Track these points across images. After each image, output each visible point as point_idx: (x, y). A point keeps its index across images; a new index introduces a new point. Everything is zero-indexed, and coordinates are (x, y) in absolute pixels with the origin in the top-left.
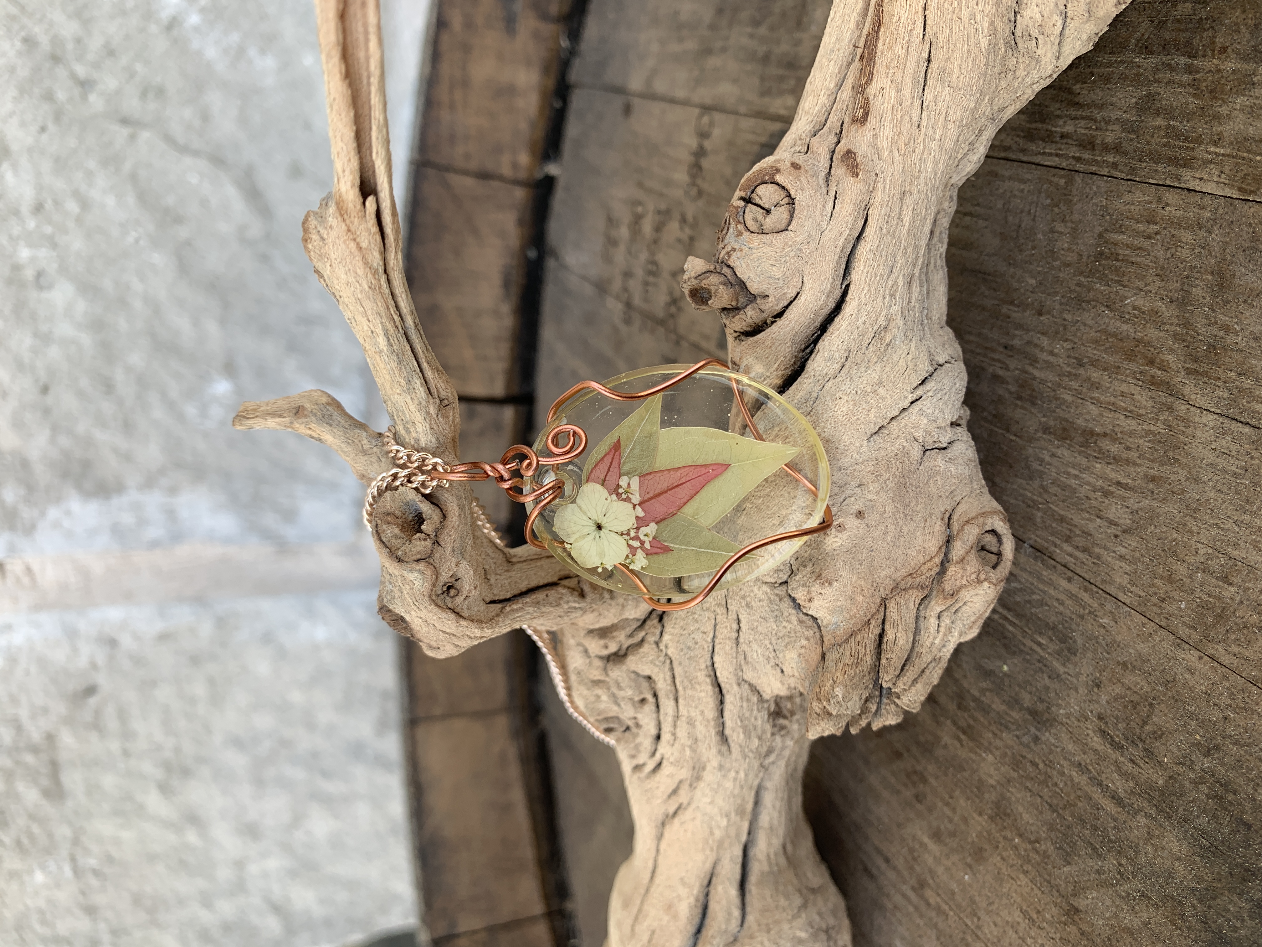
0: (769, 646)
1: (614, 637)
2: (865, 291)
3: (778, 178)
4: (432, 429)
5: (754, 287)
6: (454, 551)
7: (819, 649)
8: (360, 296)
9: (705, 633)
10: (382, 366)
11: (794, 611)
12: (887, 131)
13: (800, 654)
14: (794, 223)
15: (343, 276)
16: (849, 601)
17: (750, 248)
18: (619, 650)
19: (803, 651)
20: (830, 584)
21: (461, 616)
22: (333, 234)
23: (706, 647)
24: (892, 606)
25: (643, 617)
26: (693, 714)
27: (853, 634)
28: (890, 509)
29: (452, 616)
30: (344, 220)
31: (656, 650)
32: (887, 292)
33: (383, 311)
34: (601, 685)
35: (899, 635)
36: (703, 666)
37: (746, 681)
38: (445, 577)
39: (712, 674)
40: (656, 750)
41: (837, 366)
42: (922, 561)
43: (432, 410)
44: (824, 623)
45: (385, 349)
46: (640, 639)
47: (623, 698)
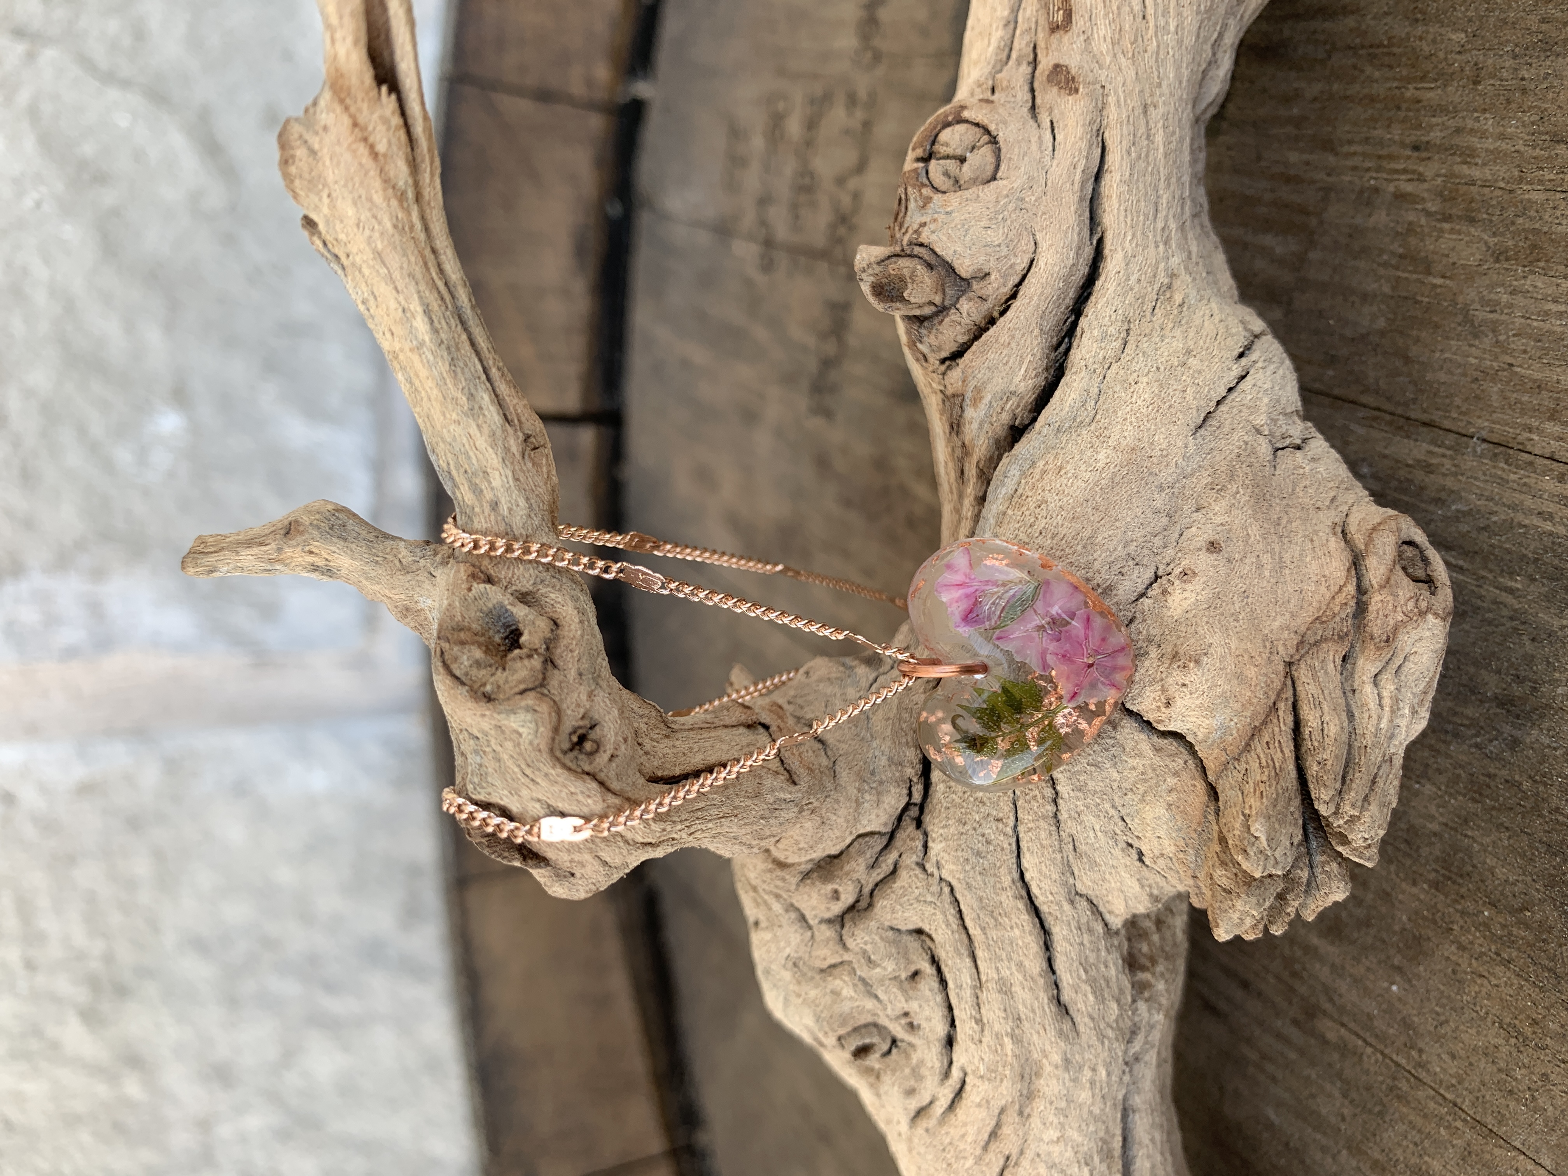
0: (1112, 812)
1: (847, 874)
2: (1129, 238)
3: (966, 114)
4: (517, 479)
5: (965, 268)
6: (581, 674)
7: (1200, 786)
8: (380, 246)
9: (999, 820)
10: (423, 373)
11: (1143, 736)
12: (1103, 31)
13: (1170, 805)
14: (1003, 167)
15: (350, 212)
16: (1235, 682)
17: (947, 213)
18: (857, 901)
19: (1174, 796)
20: (1197, 662)
21: (608, 790)
22: (330, 138)
23: (1006, 846)
24: (1303, 674)
25: (889, 829)
26: (1005, 973)
27: (1255, 732)
28: (1254, 531)
29: (594, 785)
30: (347, 109)
31: (922, 876)
32: (1159, 238)
33: (418, 270)
34: (836, 971)
35: (1326, 718)
36: (1007, 881)
37: (1081, 895)
38: (571, 719)
39: (1024, 893)
40: (951, 1063)
41: (1118, 344)
42: (1328, 595)
43: (515, 449)
44: (1200, 736)
45: (427, 339)
46: (892, 868)
47: (881, 981)
